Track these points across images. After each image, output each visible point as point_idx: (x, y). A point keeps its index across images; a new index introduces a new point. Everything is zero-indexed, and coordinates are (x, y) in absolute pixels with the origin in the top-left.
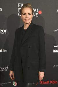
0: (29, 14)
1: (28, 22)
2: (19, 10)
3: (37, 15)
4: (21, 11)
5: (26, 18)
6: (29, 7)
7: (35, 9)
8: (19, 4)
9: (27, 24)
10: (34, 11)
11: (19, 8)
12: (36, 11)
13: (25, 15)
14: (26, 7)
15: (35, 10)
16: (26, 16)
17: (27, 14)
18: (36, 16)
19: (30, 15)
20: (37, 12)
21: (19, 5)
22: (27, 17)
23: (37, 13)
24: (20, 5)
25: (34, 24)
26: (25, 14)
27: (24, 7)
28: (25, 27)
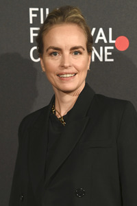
0: (76, 53)
1: (70, 85)
2: (32, 35)
3: (109, 57)
4: (39, 41)
5: (63, 67)
6: (75, 21)
8: (31, 10)
9: (68, 92)
10: (98, 38)
11: (32, 29)
13: (58, 57)
14: (63, 21)
15: (101, 36)
17: (67, 53)
18: (106, 60)
19: (79, 55)
20: (111, 41)
21: (31, 15)
22: (67, 64)
23: (109, 44)
25: (97, 93)
26: (57, 51)
27: (51, 24)
28: (57, 108)
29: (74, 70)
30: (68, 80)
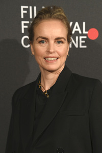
0: (59, 42)
1: (53, 66)
5: (49, 52)
6: (59, 18)
7: (77, 24)
8: (22, 7)
9: (52, 71)
12: (79, 30)
14: (50, 17)
15: (76, 28)
16: (49, 48)
17: (52, 42)
18: (81, 46)
19: (61, 44)
20: (84, 32)
22: (52, 50)
24: (28, 10)
25: (73, 72)
26: (45, 40)
29: (57, 55)
30: (52, 62)
